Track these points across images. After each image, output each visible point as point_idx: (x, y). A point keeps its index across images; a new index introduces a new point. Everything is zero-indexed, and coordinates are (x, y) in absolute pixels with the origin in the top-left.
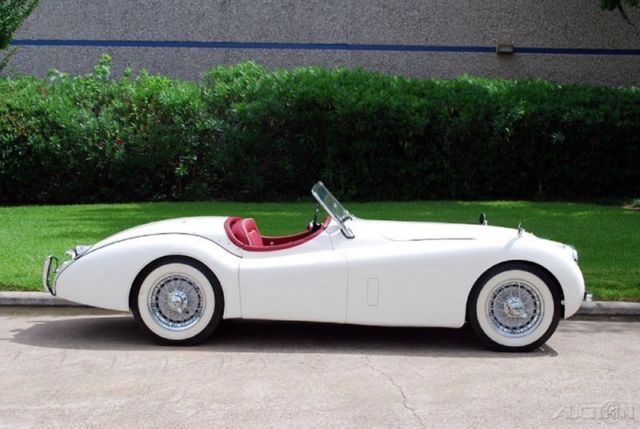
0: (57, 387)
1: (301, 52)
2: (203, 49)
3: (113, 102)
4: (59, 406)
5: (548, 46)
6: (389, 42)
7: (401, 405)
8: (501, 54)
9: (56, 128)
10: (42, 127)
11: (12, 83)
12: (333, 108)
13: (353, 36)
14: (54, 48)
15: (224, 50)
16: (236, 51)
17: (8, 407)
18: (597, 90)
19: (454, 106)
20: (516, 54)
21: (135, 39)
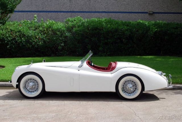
0: (35, 110)
1: (92, 14)
2: (65, 13)
3: (40, 28)
4: (37, 116)
5: (163, 11)
6: (118, 11)
7: (135, 115)
8: (150, 14)
9: (24, 35)
10: (20, 35)
11: (11, 23)
12: (102, 30)
13: (107, 9)
14: (23, 13)
15: (71, 13)
16: (74, 14)
17: (22, 116)
18: (178, 24)
19: (137, 29)
20: (154, 14)
21: (45, 10)
